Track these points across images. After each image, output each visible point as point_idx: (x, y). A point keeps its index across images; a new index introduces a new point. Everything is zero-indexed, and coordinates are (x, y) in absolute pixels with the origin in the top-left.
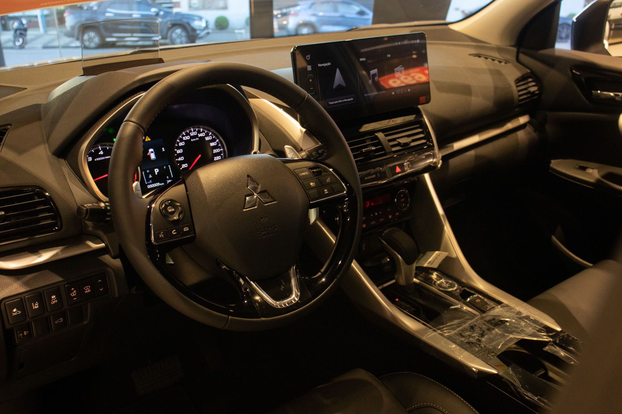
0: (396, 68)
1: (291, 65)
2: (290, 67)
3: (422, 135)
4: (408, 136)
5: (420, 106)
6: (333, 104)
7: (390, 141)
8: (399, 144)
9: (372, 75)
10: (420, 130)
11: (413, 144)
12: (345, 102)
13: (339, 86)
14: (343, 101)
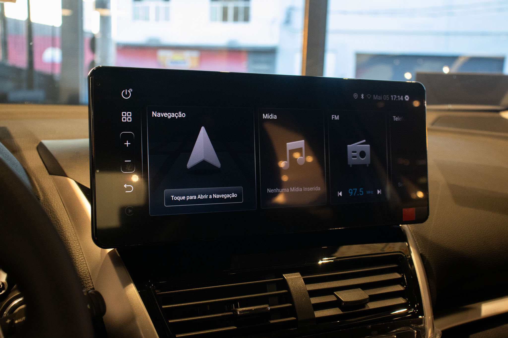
0: (350, 144)
1: (87, 134)
2: (85, 137)
3: (399, 288)
4: (364, 287)
5: (406, 227)
6: (182, 202)
7: (313, 293)
8: (338, 303)
9: (290, 151)
10: (397, 276)
11: (372, 305)
12: (214, 200)
13: (203, 164)
14: (211, 197)
